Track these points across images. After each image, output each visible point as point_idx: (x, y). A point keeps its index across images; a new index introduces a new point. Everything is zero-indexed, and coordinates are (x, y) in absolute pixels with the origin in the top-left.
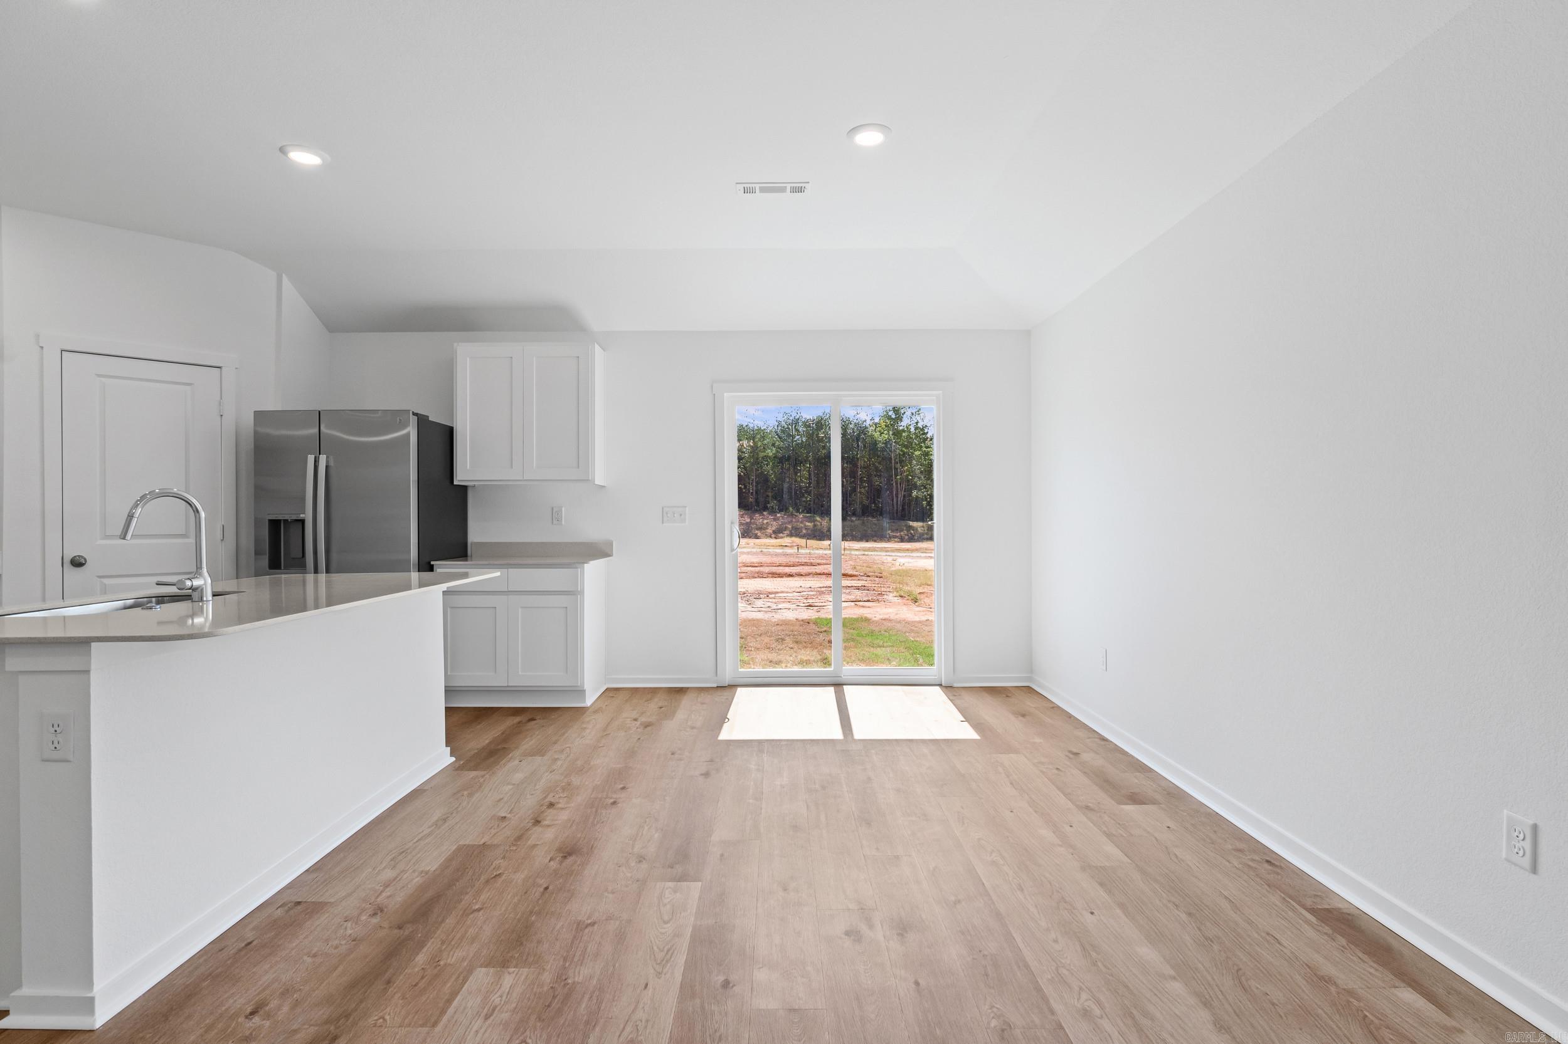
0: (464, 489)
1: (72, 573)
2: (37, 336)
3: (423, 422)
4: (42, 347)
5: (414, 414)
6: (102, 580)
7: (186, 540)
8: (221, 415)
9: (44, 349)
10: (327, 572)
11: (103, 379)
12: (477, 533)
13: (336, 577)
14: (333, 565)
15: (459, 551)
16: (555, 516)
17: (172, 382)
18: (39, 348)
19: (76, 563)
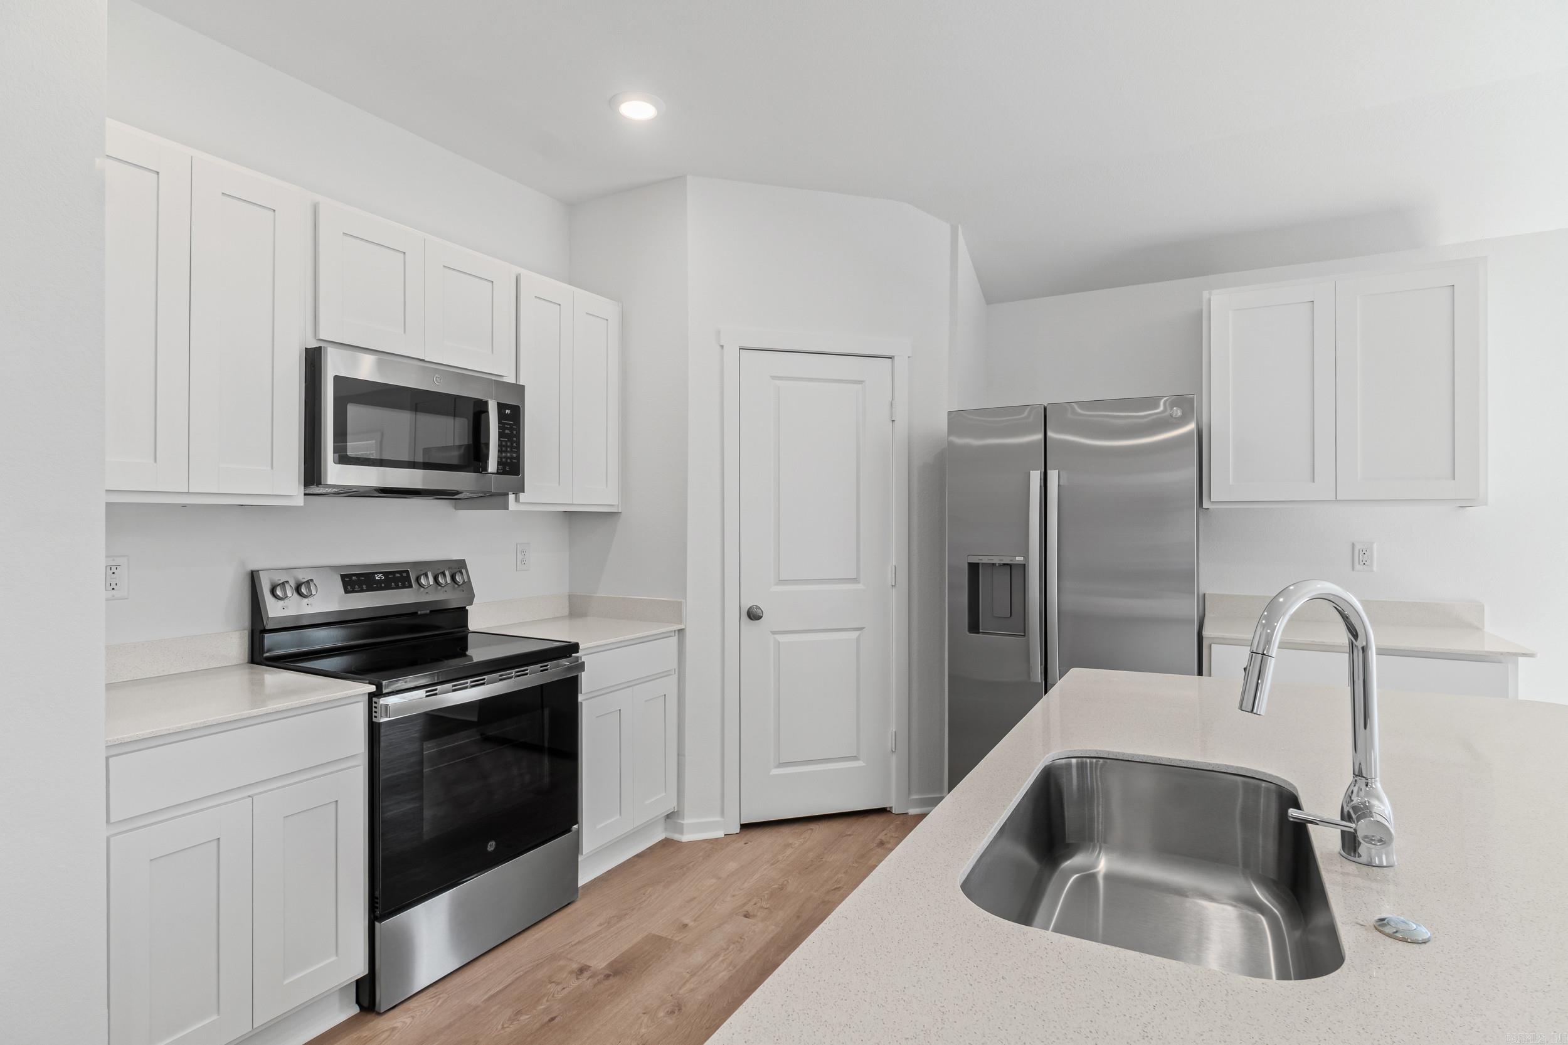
1: (749, 626)
2: (718, 333)
4: (722, 347)
6: (776, 636)
7: (860, 586)
8: (893, 421)
9: (724, 347)
11: (778, 382)
16: (1359, 556)
17: (839, 380)
18: (719, 347)
19: (753, 615)
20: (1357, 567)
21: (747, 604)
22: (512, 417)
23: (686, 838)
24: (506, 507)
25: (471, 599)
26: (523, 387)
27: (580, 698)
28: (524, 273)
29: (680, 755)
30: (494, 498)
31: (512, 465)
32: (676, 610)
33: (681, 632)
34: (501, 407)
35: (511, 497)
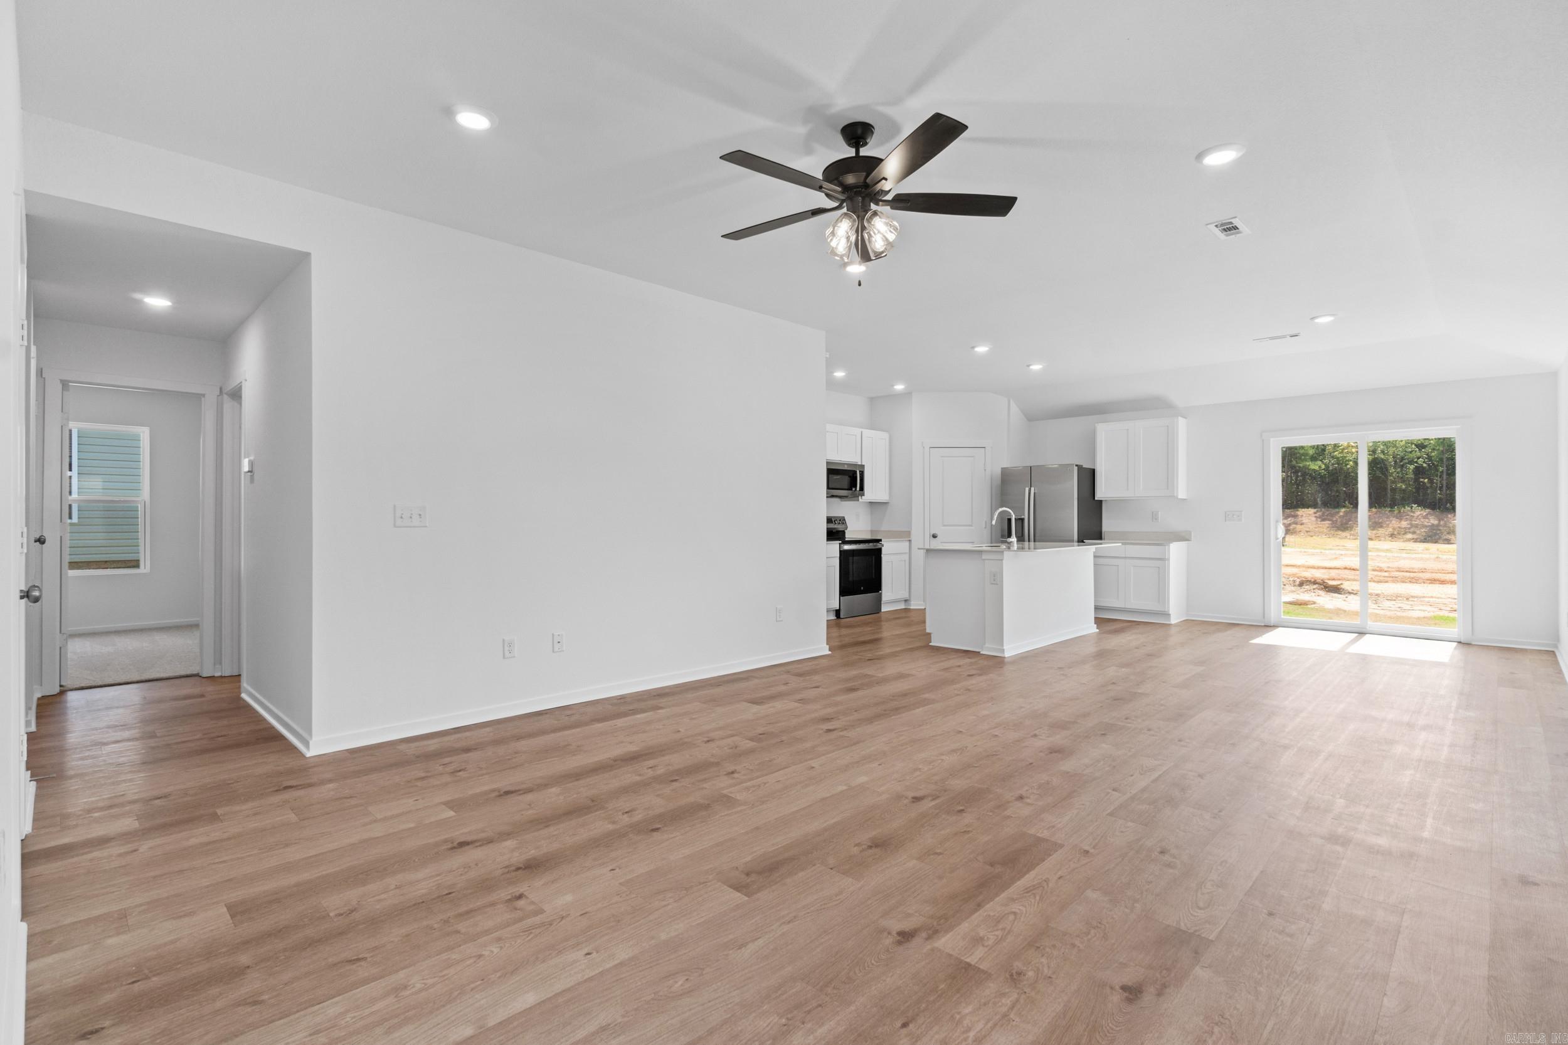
0: (1101, 502)
1: (933, 540)
2: (922, 443)
3: (1080, 467)
5: (1076, 465)
6: (943, 543)
10: (1034, 541)
12: (1107, 525)
13: (1037, 543)
14: (1037, 538)
15: (1098, 536)
16: (1154, 517)
18: (923, 448)
19: (934, 536)
20: (1154, 520)
21: (932, 533)
22: (862, 474)
23: (912, 608)
24: (858, 500)
25: (846, 529)
26: (864, 466)
27: (882, 556)
28: (863, 430)
29: (910, 581)
30: (855, 497)
31: (862, 489)
32: (908, 534)
33: (910, 541)
34: (860, 471)
35: (860, 497)
